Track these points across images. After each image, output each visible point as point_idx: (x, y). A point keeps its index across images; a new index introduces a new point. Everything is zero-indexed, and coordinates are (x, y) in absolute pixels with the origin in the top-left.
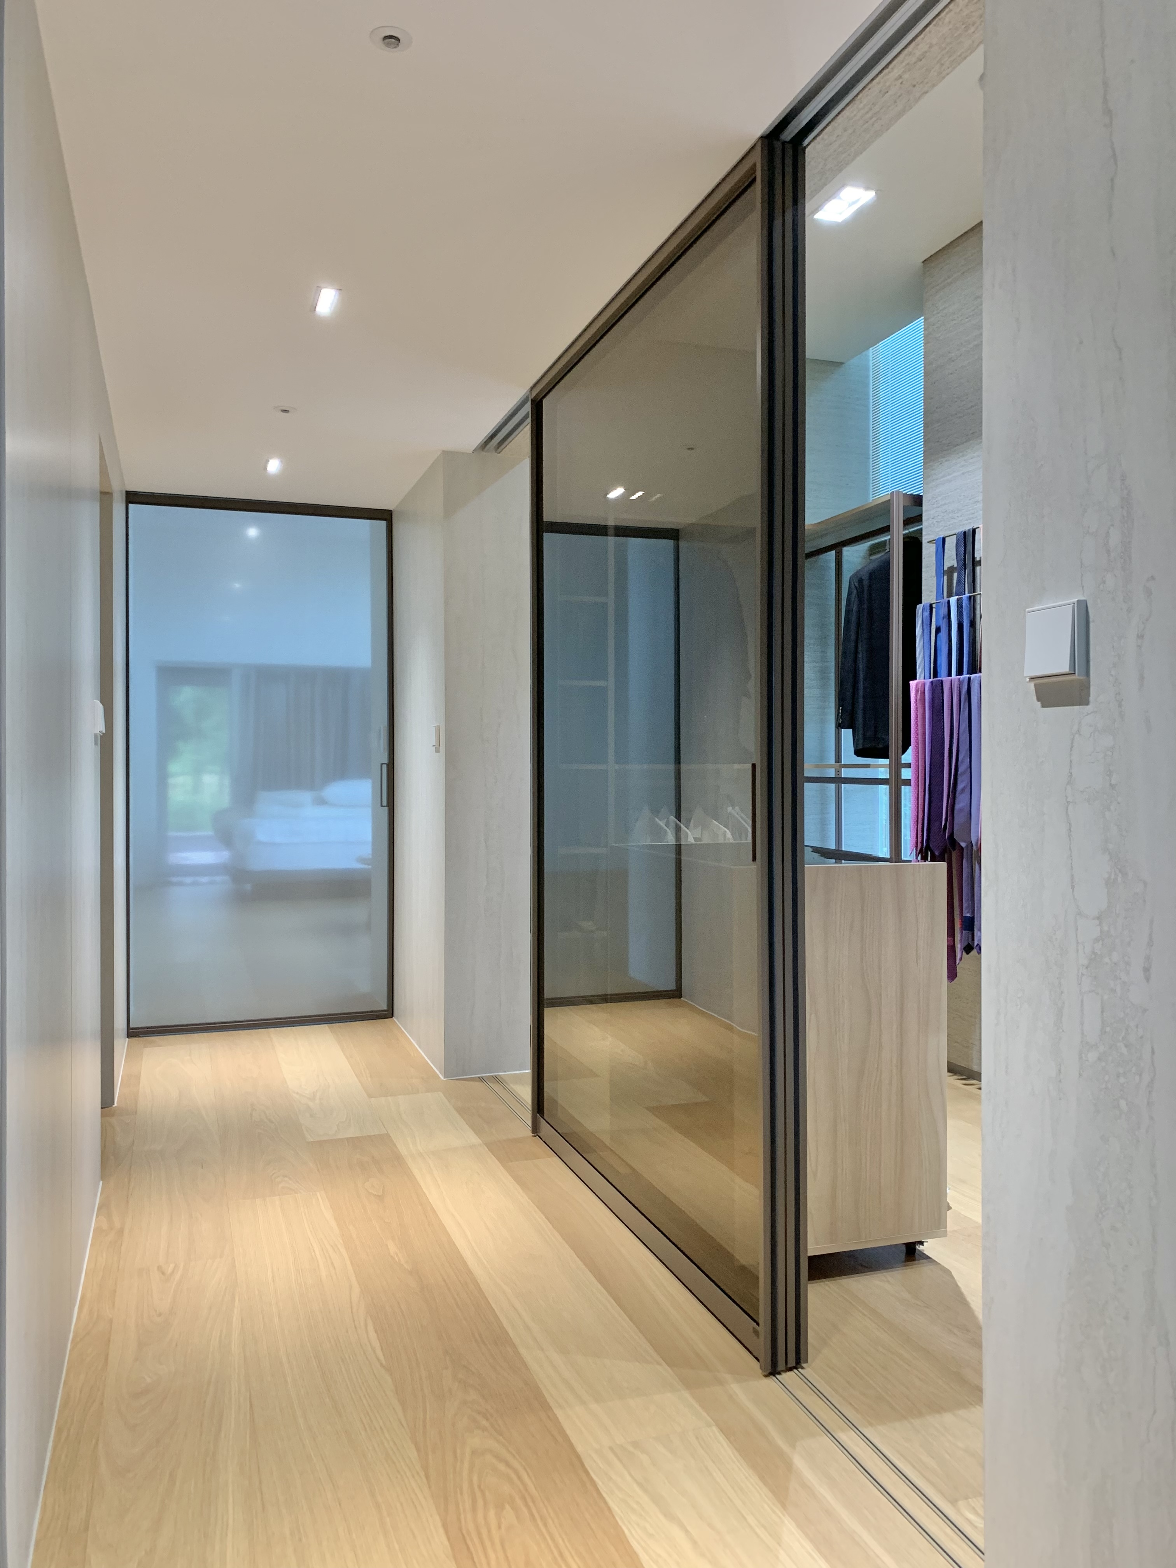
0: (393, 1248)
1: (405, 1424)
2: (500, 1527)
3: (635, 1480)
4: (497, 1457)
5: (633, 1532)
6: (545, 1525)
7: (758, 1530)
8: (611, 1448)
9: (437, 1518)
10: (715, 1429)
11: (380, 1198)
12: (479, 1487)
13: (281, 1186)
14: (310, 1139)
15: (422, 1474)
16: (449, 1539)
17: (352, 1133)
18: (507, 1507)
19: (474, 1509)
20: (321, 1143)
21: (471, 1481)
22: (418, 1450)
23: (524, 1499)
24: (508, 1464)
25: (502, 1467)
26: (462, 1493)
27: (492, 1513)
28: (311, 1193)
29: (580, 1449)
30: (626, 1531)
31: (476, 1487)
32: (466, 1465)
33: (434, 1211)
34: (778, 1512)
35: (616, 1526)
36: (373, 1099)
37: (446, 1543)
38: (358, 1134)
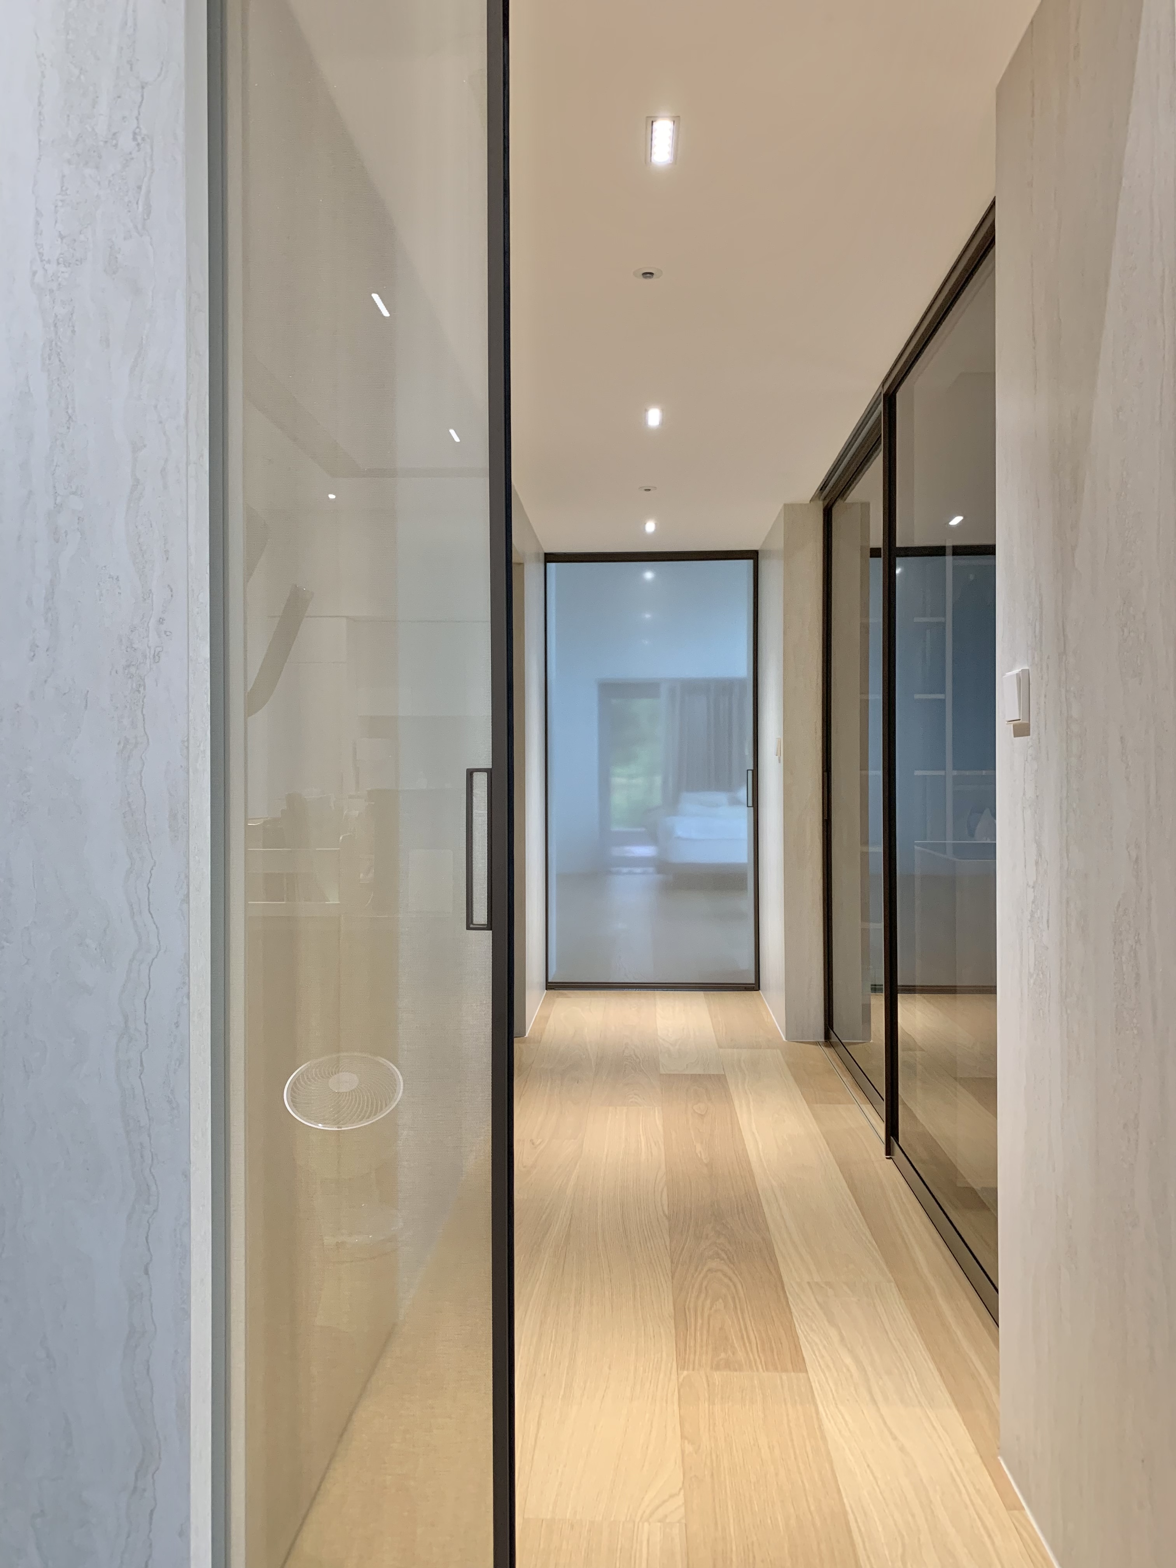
0: (699, 1148)
1: (668, 1249)
2: (711, 1309)
3: (818, 1302)
4: (725, 1275)
5: (802, 1327)
6: (742, 1313)
7: (894, 1341)
8: (809, 1283)
9: (671, 1298)
10: (893, 1284)
11: (702, 1116)
12: (706, 1288)
13: (630, 1100)
14: (662, 1071)
15: (670, 1275)
16: (674, 1309)
17: (698, 1071)
18: (721, 1300)
19: (698, 1297)
20: (670, 1075)
21: (701, 1284)
22: (672, 1262)
23: (733, 1298)
24: (730, 1279)
25: (726, 1280)
26: (692, 1288)
27: (708, 1302)
28: (651, 1107)
29: (785, 1279)
30: (797, 1325)
31: (704, 1286)
32: (702, 1275)
33: (740, 1129)
34: (915, 1335)
35: (791, 1322)
36: (721, 1050)
37: (672, 1311)
38: (701, 1072)
